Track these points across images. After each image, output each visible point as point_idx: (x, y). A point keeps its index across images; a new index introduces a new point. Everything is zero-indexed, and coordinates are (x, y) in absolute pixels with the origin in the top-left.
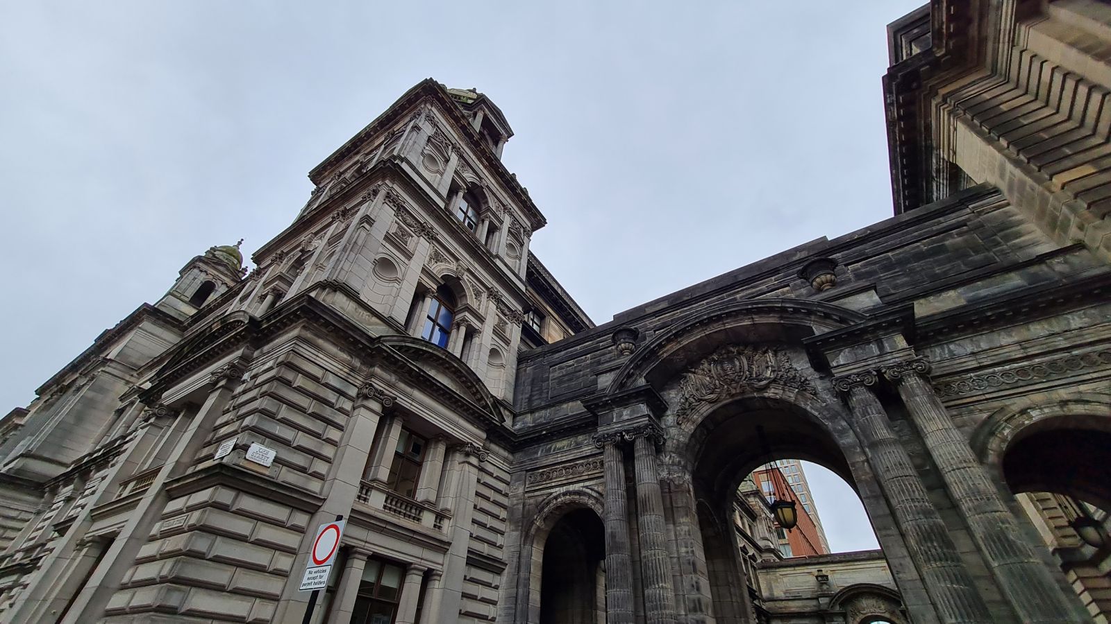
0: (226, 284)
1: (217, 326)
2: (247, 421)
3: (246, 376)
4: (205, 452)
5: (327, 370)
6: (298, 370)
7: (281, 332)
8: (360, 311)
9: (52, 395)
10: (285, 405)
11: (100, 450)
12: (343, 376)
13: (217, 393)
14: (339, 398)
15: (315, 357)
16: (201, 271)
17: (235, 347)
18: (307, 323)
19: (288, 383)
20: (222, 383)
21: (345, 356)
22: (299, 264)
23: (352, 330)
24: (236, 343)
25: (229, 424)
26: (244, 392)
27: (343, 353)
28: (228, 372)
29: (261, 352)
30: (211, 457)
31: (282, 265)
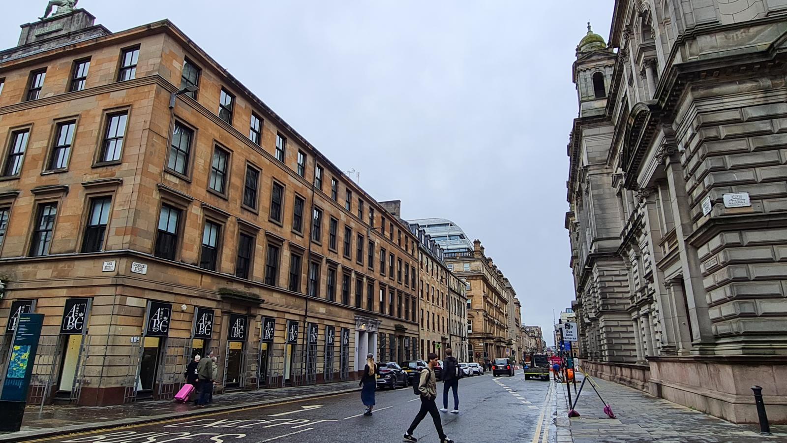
0: (607, 66)
1: (632, 120)
2: (707, 182)
3: (680, 148)
4: (695, 212)
5: (741, 108)
6: (716, 124)
7: (679, 102)
8: (731, 35)
9: (577, 200)
10: (726, 156)
11: (629, 223)
12: (761, 103)
13: (670, 169)
14: (772, 122)
15: (722, 105)
16: (585, 71)
17: (656, 131)
18: (693, 84)
19: (716, 139)
20: (668, 161)
21: (749, 85)
22: (647, 29)
23: (738, 60)
24: (654, 127)
25: (696, 188)
26: (688, 160)
27: (744, 85)
28: (666, 152)
29: (677, 124)
30: (700, 215)
31: (635, 36)
